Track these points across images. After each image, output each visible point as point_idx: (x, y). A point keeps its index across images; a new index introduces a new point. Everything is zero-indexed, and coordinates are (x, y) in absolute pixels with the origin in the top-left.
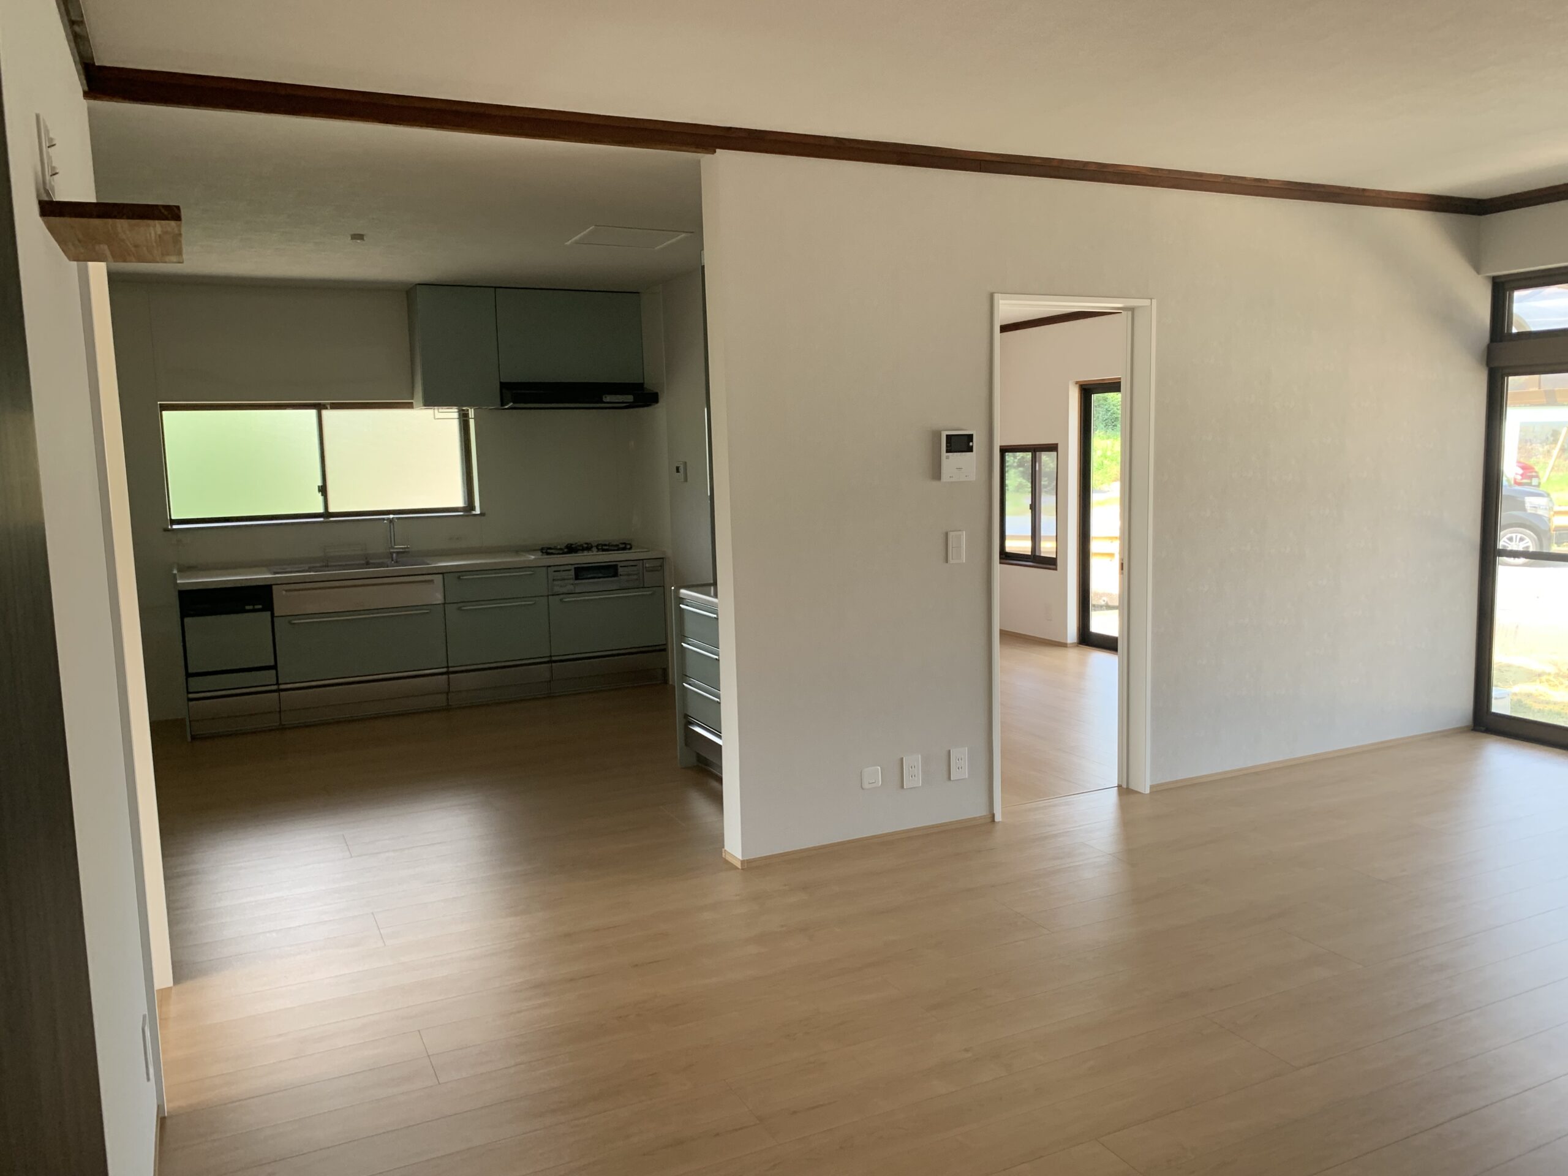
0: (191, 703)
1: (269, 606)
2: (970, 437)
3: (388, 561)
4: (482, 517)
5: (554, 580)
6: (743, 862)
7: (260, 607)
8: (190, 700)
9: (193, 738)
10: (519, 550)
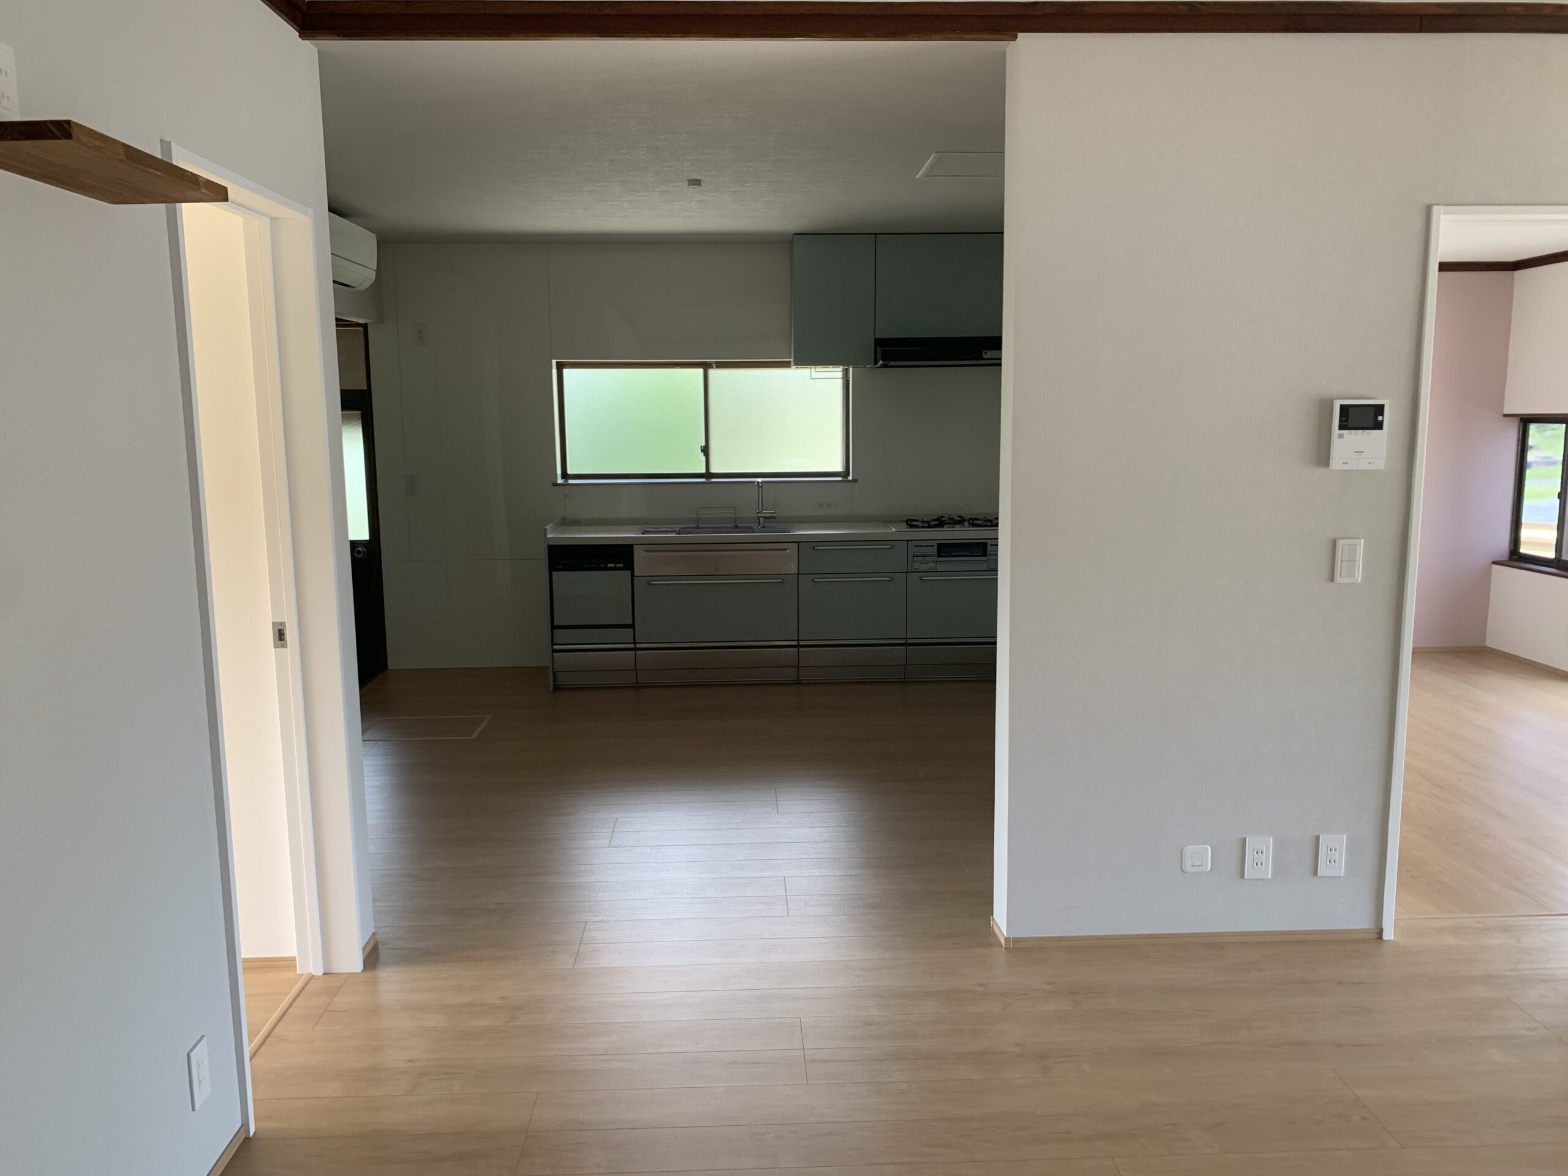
0: (556, 654)
1: (629, 566)
2: (1379, 409)
3: (755, 526)
4: (855, 483)
5: (914, 556)
6: (1007, 939)
7: (621, 565)
8: (554, 651)
9: (557, 688)
10: (887, 520)
